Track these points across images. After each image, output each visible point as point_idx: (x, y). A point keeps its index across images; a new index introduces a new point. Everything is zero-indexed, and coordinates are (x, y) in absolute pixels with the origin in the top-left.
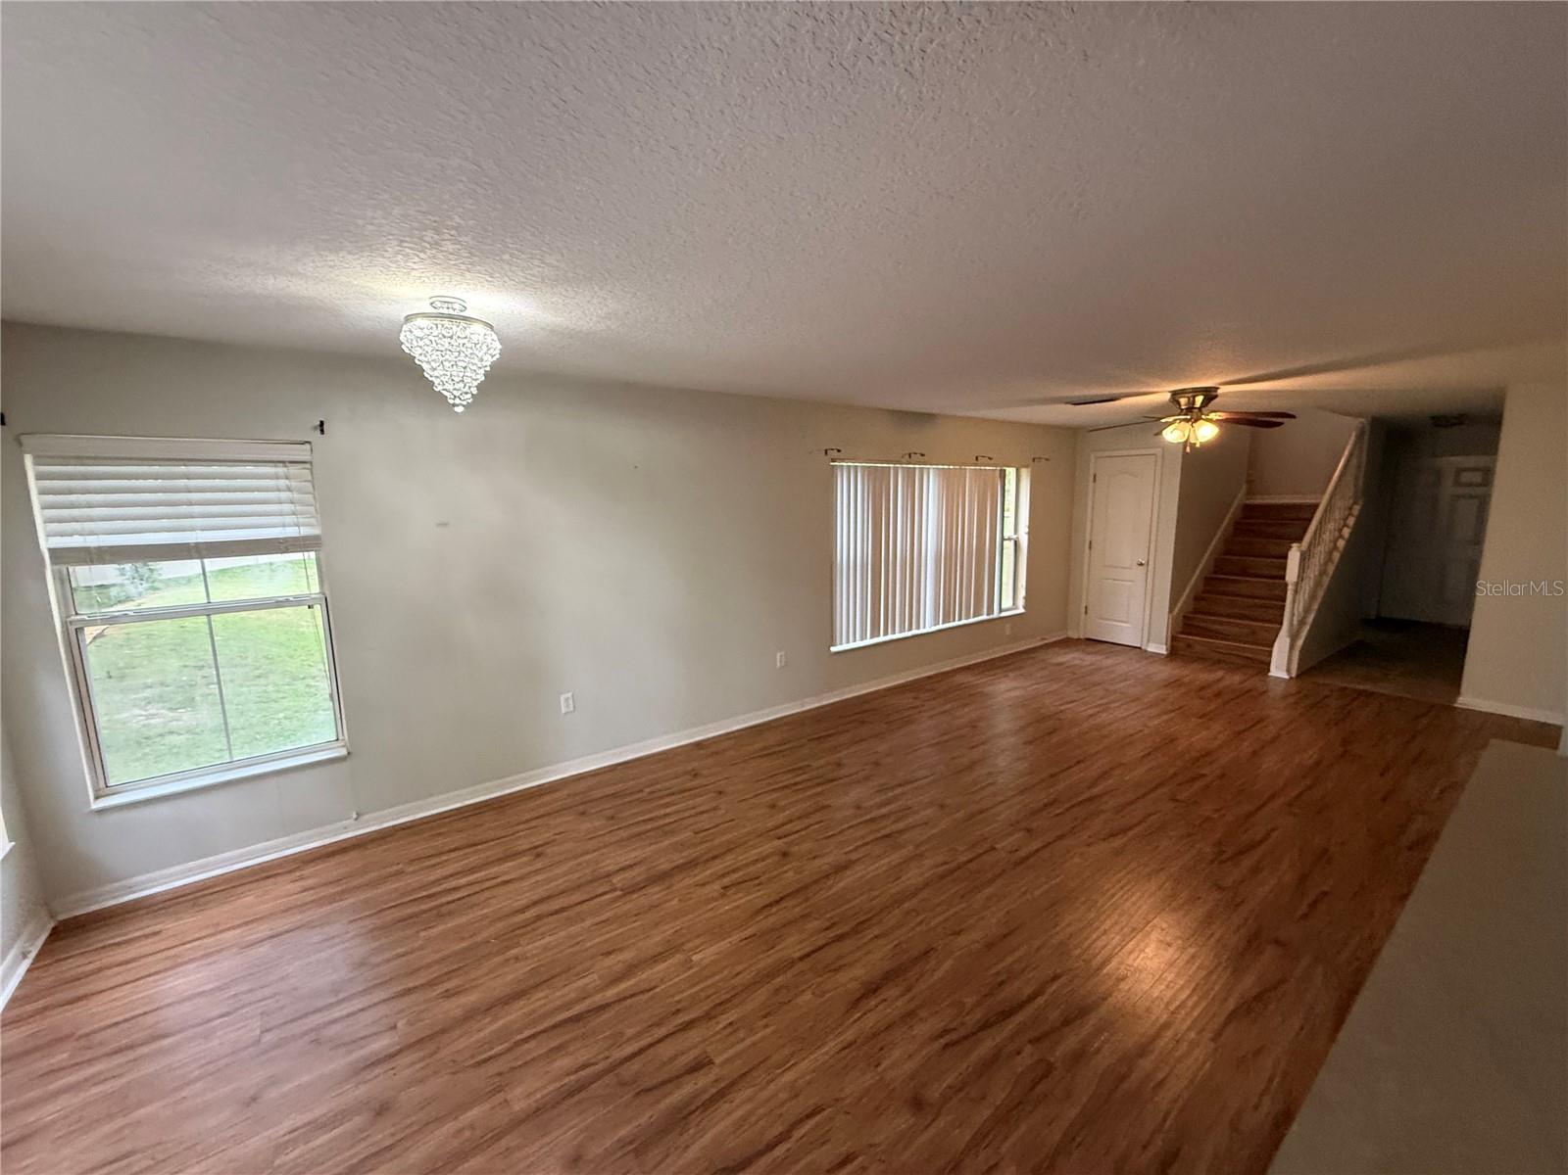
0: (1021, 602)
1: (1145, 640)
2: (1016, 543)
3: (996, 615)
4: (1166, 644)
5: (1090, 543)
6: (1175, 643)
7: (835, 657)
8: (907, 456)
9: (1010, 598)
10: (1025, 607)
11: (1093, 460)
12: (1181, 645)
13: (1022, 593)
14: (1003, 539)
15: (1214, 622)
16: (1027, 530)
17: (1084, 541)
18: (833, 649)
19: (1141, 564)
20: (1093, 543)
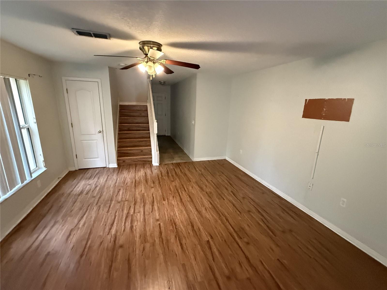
0: (42, 164)
1: (107, 163)
2: (28, 129)
3: (28, 179)
4: (116, 163)
5: (72, 124)
6: (118, 161)
10: (45, 166)
11: (64, 81)
12: (121, 161)
13: (41, 159)
14: (20, 129)
15: (130, 150)
16: (35, 121)
17: (68, 124)
19: (100, 132)
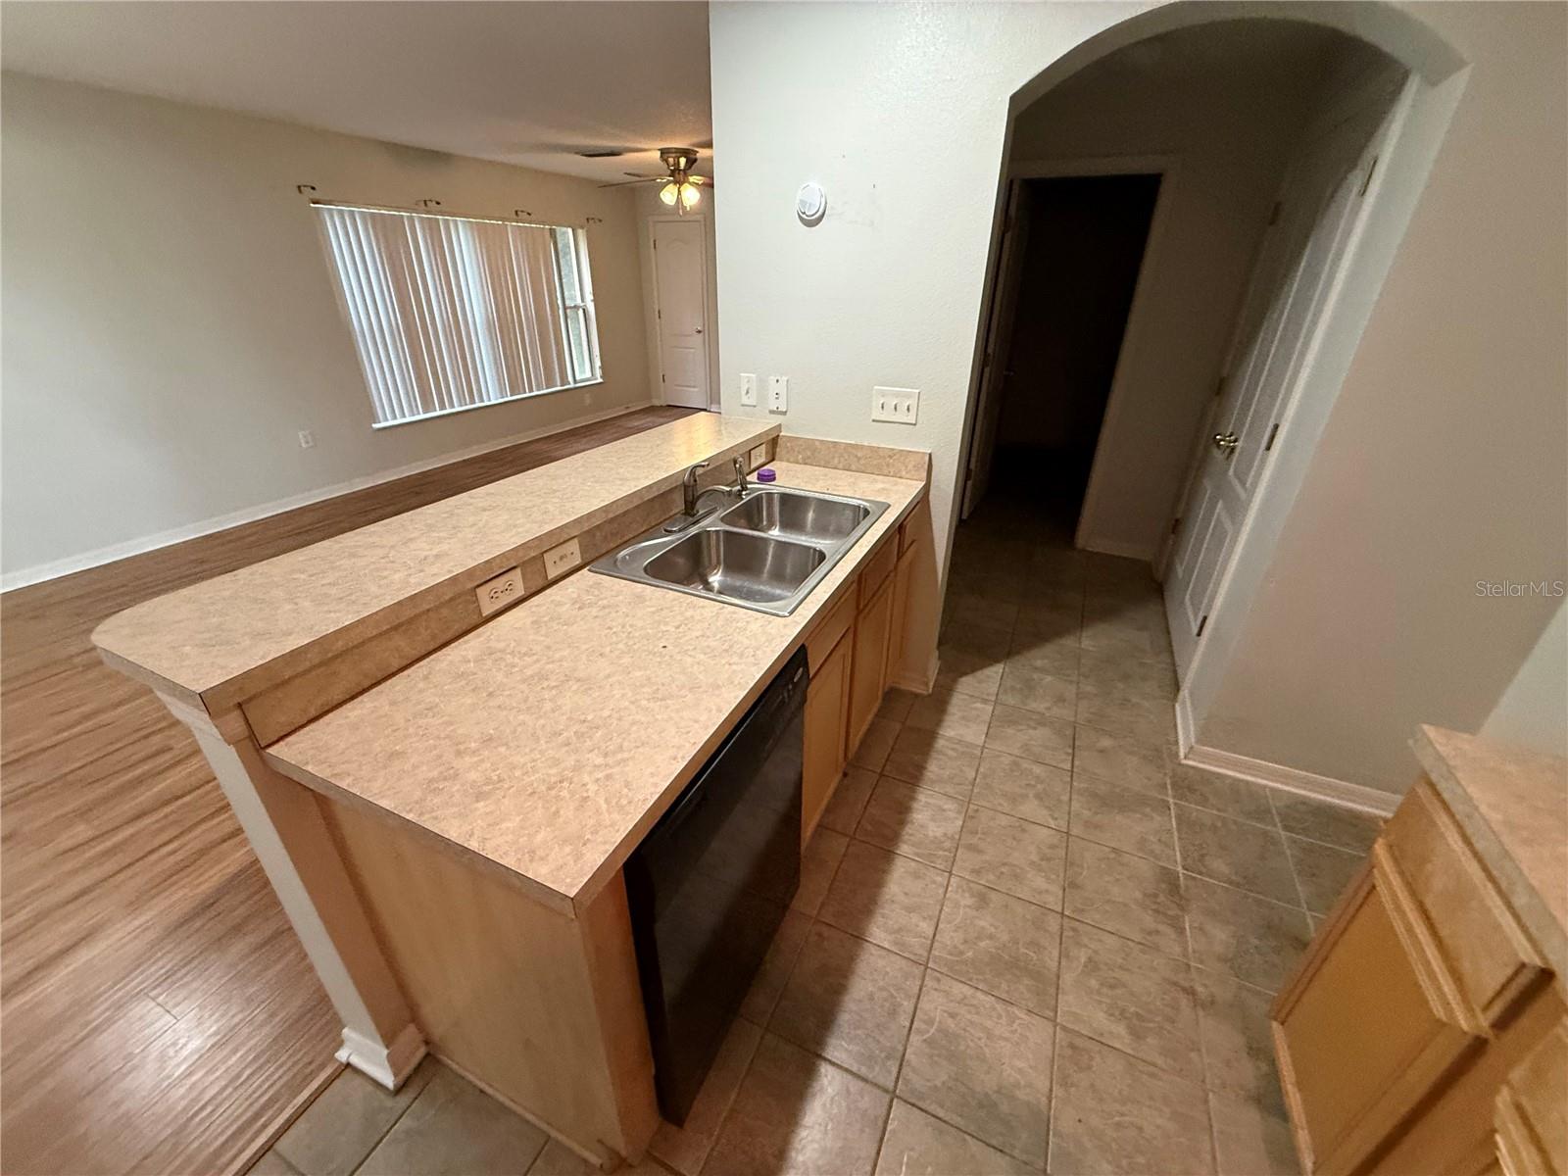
0: (598, 372)
2: (585, 312)
3: (572, 385)
5: (659, 312)
7: (380, 433)
8: (422, 204)
9: (584, 368)
10: (603, 377)
11: (651, 223)
13: (598, 363)
14: (565, 308)
16: (593, 297)
17: (654, 311)
18: (376, 426)
19: (699, 332)
20: (661, 311)
